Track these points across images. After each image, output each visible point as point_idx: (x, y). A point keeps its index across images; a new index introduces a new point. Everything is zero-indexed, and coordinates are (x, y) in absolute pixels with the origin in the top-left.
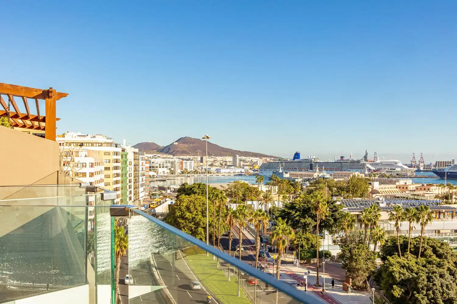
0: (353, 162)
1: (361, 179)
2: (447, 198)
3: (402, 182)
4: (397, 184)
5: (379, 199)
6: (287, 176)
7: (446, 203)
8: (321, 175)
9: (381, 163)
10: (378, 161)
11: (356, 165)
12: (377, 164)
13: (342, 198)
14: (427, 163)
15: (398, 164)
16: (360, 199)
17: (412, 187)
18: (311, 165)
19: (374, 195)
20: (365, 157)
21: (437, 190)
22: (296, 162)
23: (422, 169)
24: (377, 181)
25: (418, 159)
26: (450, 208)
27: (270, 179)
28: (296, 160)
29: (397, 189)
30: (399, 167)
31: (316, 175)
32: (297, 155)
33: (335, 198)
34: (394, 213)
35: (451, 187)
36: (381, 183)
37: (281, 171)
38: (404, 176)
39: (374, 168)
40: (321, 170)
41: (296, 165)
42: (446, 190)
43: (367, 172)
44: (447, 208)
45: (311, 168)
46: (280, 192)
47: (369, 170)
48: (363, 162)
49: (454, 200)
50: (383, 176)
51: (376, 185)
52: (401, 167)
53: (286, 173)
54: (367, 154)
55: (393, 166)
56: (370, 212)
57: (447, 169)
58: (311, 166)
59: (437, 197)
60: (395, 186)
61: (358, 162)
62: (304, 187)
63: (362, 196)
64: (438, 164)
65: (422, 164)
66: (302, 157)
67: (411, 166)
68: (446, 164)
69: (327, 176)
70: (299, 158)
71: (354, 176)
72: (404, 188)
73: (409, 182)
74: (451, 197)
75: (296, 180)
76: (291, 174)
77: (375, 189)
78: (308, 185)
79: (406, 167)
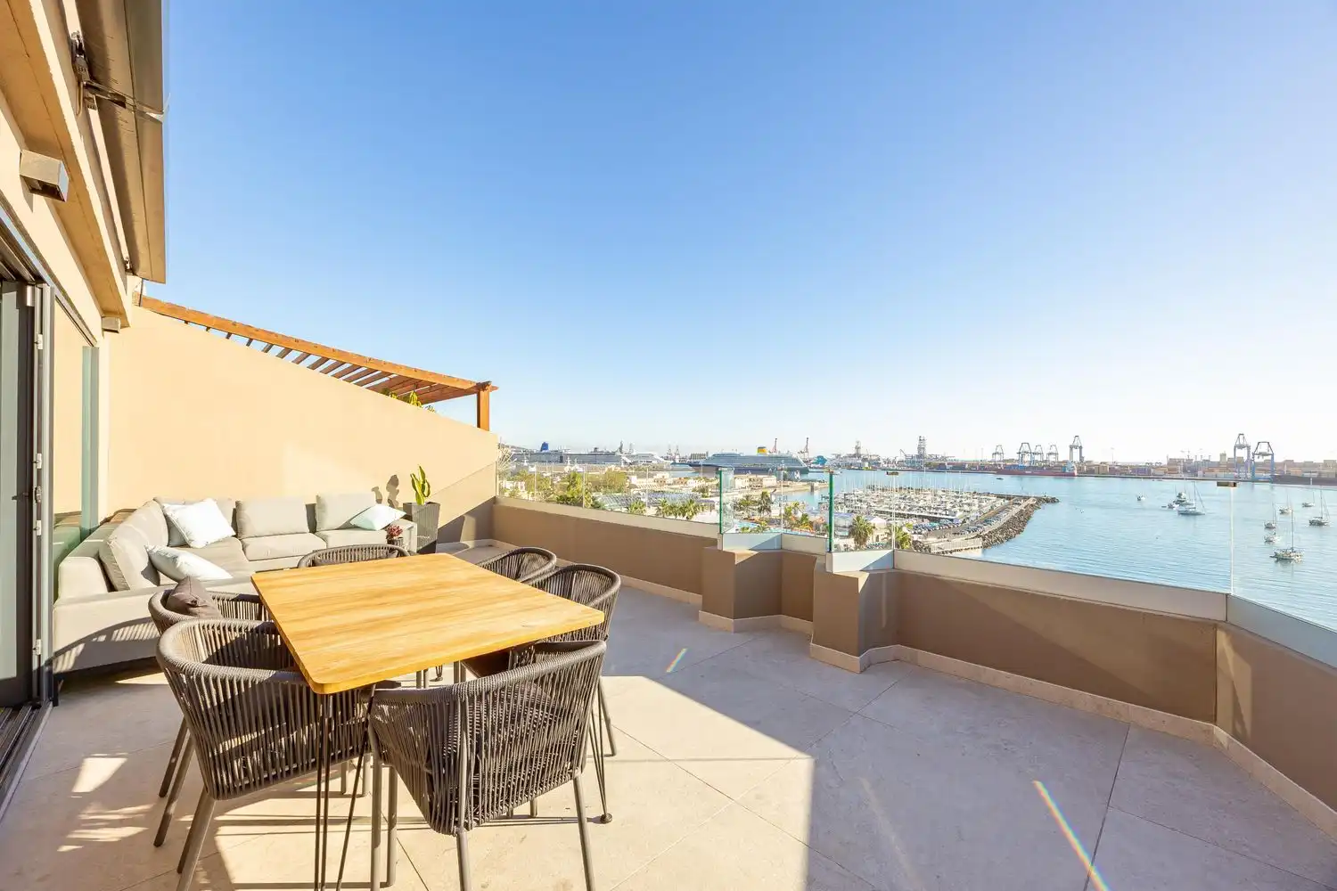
0: (608, 454)
1: (618, 473)
2: (703, 490)
3: (659, 475)
4: (655, 477)
5: (639, 494)
6: (533, 469)
7: (703, 496)
8: (572, 469)
9: (637, 455)
10: (634, 453)
11: (610, 457)
12: (633, 456)
13: (601, 494)
14: (682, 455)
15: (655, 457)
16: (620, 494)
17: (670, 481)
18: (561, 457)
19: (632, 490)
20: (621, 449)
21: (694, 484)
22: (543, 454)
23: (677, 461)
24: (632, 474)
25: (673, 452)
26: (708, 501)
27: (513, 474)
28: (543, 451)
29: (656, 484)
30: (656, 459)
31: (567, 469)
32: (545, 446)
33: (594, 494)
34: (661, 508)
35: (707, 480)
36: (639, 477)
37: (526, 464)
38: (662, 469)
39: (629, 461)
40: (572, 462)
41: (543, 458)
42: (702, 483)
43: (623, 466)
44: (706, 501)
45: (561, 461)
46: (528, 488)
47: (625, 463)
48: (618, 454)
49: (710, 494)
50: (638, 469)
51: (634, 480)
52: (658, 460)
53: (532, 466)
54: (621, 446)
55: (647, 458)
56: (636, 508)
57: (701, 462)
58: (561, 459)
59: (694, 490)
60: (651, 480)
61: (614, 453)
62: (555, 482)
63: (619, 491)
64: (693, 456)
65: (677, 457)
66: (550, 448)
67: (667, 459)
68: (701, 456)
69: (581, 470)
70: (546, 449)
71: (610, 470)
72: (662, 482)
73: (667, 475)
74: (707, 492)
75: (545, 475)
76: (537, 468)
77: (633, 482)
78: (559, 480)
79: (663, 460)
